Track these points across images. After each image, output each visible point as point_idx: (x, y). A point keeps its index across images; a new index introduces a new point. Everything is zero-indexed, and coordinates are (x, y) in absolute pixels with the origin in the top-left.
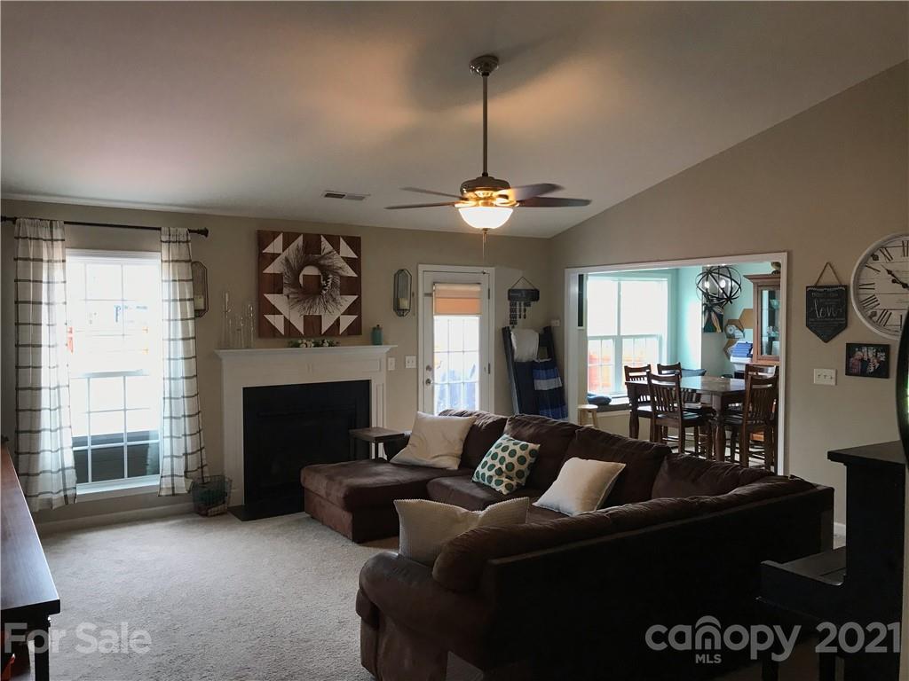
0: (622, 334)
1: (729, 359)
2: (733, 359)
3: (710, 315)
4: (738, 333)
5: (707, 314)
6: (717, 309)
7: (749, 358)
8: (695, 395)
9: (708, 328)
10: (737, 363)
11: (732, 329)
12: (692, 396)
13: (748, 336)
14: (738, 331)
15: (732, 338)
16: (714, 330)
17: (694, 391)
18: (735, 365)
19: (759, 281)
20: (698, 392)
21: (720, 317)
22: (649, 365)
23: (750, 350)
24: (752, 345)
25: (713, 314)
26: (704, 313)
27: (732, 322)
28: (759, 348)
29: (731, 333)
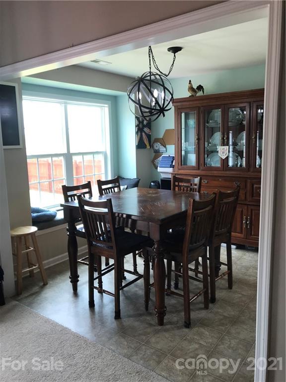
0: (71, 152)
1: (157, 168)
2: (159, 169)
3: (141, 136)
4: (162, 149)
5: (139, 133)
6: (146, 130)
7: (172, 168)
8: (130, 221)
9: (140, 145)
10: (162, 173)
11: (158, 146)
12: (127, 222)
13: (171, 150)
14: (162, 147)
15: (157, 153)
16: (145, 147)
17: (129, 216)
18: (161, 174)
19: (179, 104)
20: (133, 217)
21: (149, 137)
22: (89, 182)
23: (172, 162)
24: (173, 157)
25: (143, 134)
26: (137, 133)
27: (157, 140)
28: (180, 160)
29: (157, 148)
